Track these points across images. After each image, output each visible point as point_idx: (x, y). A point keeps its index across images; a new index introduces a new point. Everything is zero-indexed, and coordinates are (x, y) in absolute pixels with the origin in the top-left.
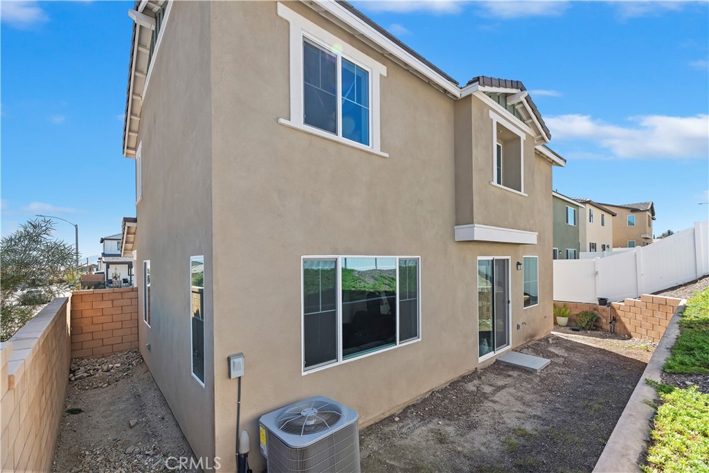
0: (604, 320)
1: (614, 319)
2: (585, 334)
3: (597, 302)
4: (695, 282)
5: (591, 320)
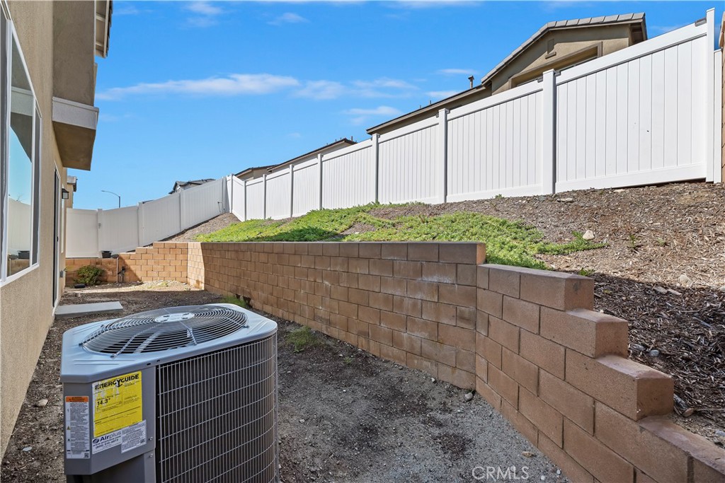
0: (110, 273)
1: (123, 270)
2: (96, 288)
3: (100, 256)
4: (183, 233)
5: (96, 274)
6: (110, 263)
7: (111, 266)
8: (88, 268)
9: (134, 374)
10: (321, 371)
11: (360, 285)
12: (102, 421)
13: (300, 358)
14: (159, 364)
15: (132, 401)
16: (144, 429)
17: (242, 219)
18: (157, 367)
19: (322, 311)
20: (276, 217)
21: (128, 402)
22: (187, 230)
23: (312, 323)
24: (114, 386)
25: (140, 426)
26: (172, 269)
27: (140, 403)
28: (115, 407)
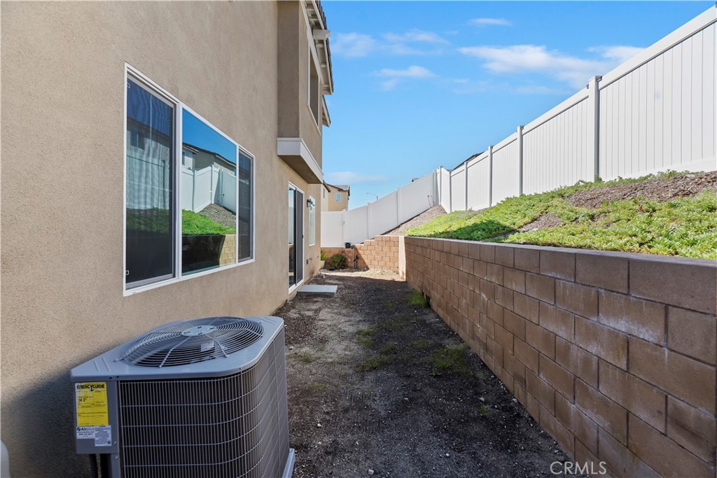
0: (349, 260)
1: (357, 258)
2: (340, 271)
3: (344, 247)
4: (399, 227)
5: (341, 261)
6: (349, 252)
7: (349, 255)
8: (337, 256)
9: (101, 383)
10: (443, 413)
11: (516, 308)
12: (82, 415)
13: (431, 385)
14: (119, 379)
15: (100, 405)
16: (109, 432)
17: (448, 211)
18: (118, 382)
19: (480, 330)
20: (476, 209)
21: (97, 406)
22: (402, 224)
23: (471, 342)
24: (88, 390)
25: (107, 429)
26: (387, 259)
27: (105, 409)
28: (89, 407)
